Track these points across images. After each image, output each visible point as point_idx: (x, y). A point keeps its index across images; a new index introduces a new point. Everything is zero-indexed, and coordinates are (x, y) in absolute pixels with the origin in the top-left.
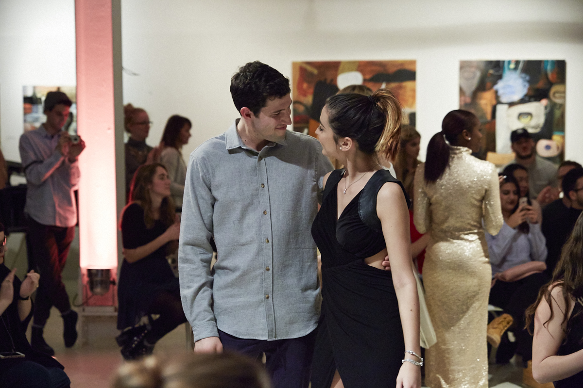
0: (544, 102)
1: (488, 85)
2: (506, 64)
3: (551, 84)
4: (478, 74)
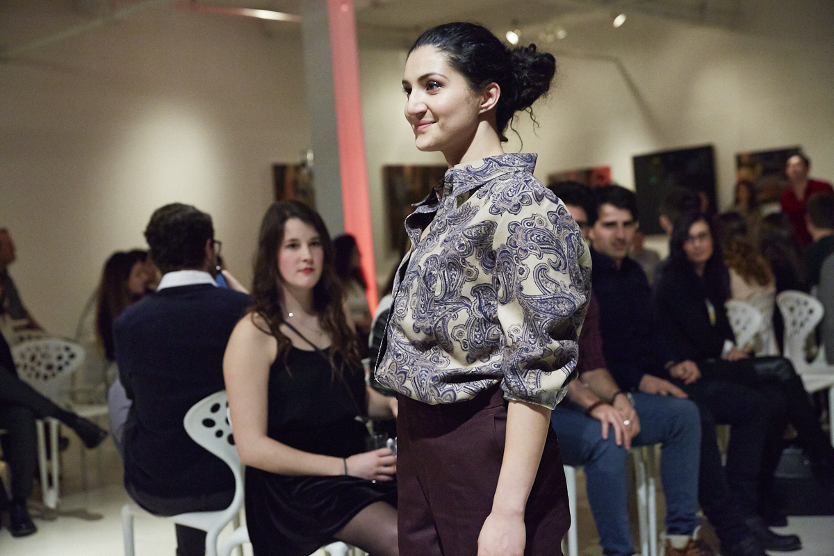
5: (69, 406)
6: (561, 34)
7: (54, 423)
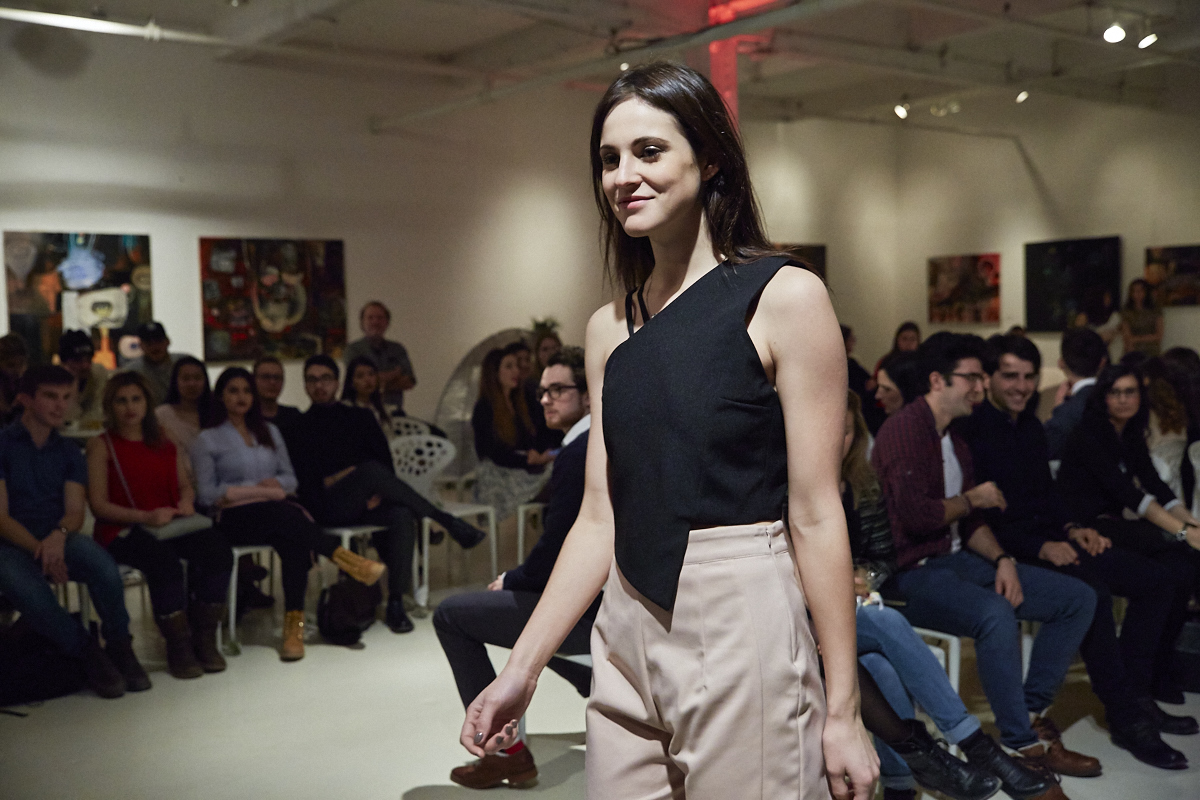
0: (126, 288)
1: (49, 265)
2: (72, 239)
3: (132, 266)
4: (33, 251)
5: (439, 504)
6: (955, 108)
7: (427, 522)
